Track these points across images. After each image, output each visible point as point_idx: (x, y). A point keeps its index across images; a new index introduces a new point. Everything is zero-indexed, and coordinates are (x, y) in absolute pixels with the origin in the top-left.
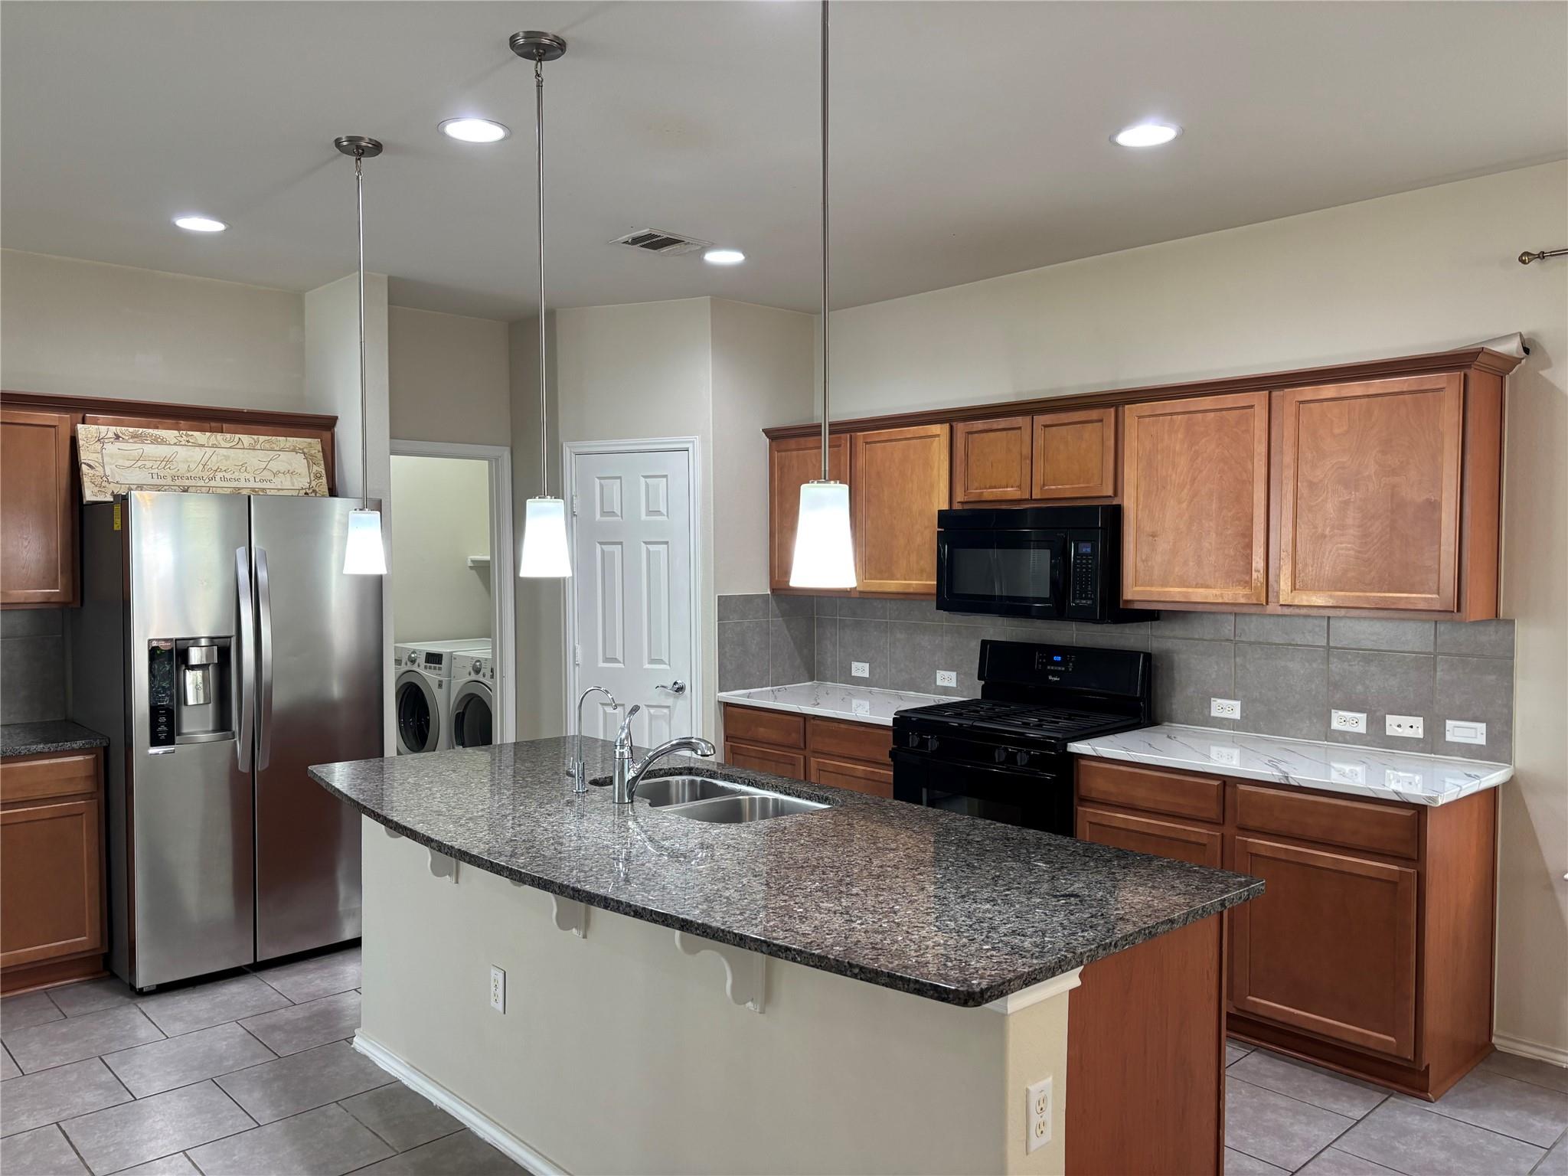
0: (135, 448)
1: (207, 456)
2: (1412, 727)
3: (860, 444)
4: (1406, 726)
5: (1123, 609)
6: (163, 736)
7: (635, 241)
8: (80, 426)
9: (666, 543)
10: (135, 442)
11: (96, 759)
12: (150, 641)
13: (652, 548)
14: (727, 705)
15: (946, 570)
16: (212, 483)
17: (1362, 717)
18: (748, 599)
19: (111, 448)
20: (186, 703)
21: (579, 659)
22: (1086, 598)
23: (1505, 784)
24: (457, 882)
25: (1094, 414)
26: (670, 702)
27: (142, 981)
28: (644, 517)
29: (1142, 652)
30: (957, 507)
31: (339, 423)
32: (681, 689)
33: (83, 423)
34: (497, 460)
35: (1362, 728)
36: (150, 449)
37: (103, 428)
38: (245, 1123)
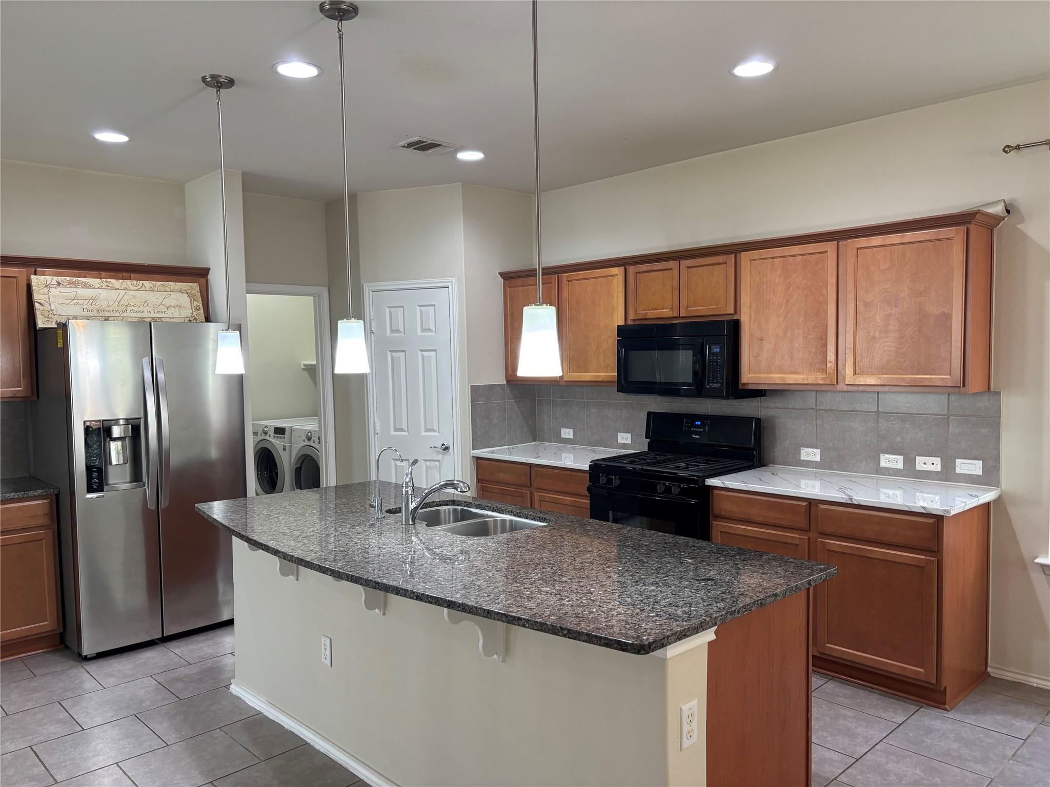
0: (70, 291)
1: (121, 296)
2: (933, 464)
3: (565, 281)
4: (929, 464)
5: (741, 389)
6: (95, 486)
7: (410, 145)
8: (33, 277)
9: (435, 350)
10: (71, 287)
11: (51, 503)
12: (85, 422)
13: (425, 354)
14: (478, 458)
15: (623, 366)
16: (125, 314)
17: (900, 458)
18: (491, 387)
19: (55, 291)
20: (111, 463)
21: (378, 430)
22: (717, 383)
23: (995, 501)
24: (297, 580)
25: (721, 259)
26: (439, 457)
27: (86, 651)
28: (419, 333)
29: (755, 418)
30: (630, 323)
31: (210, 272)
32: (447, 448)
33: (35, 274)
34: (319, 296)
35: (900, 466)
36: (82, 292)
37: (49, 278)
38: (157, 743)
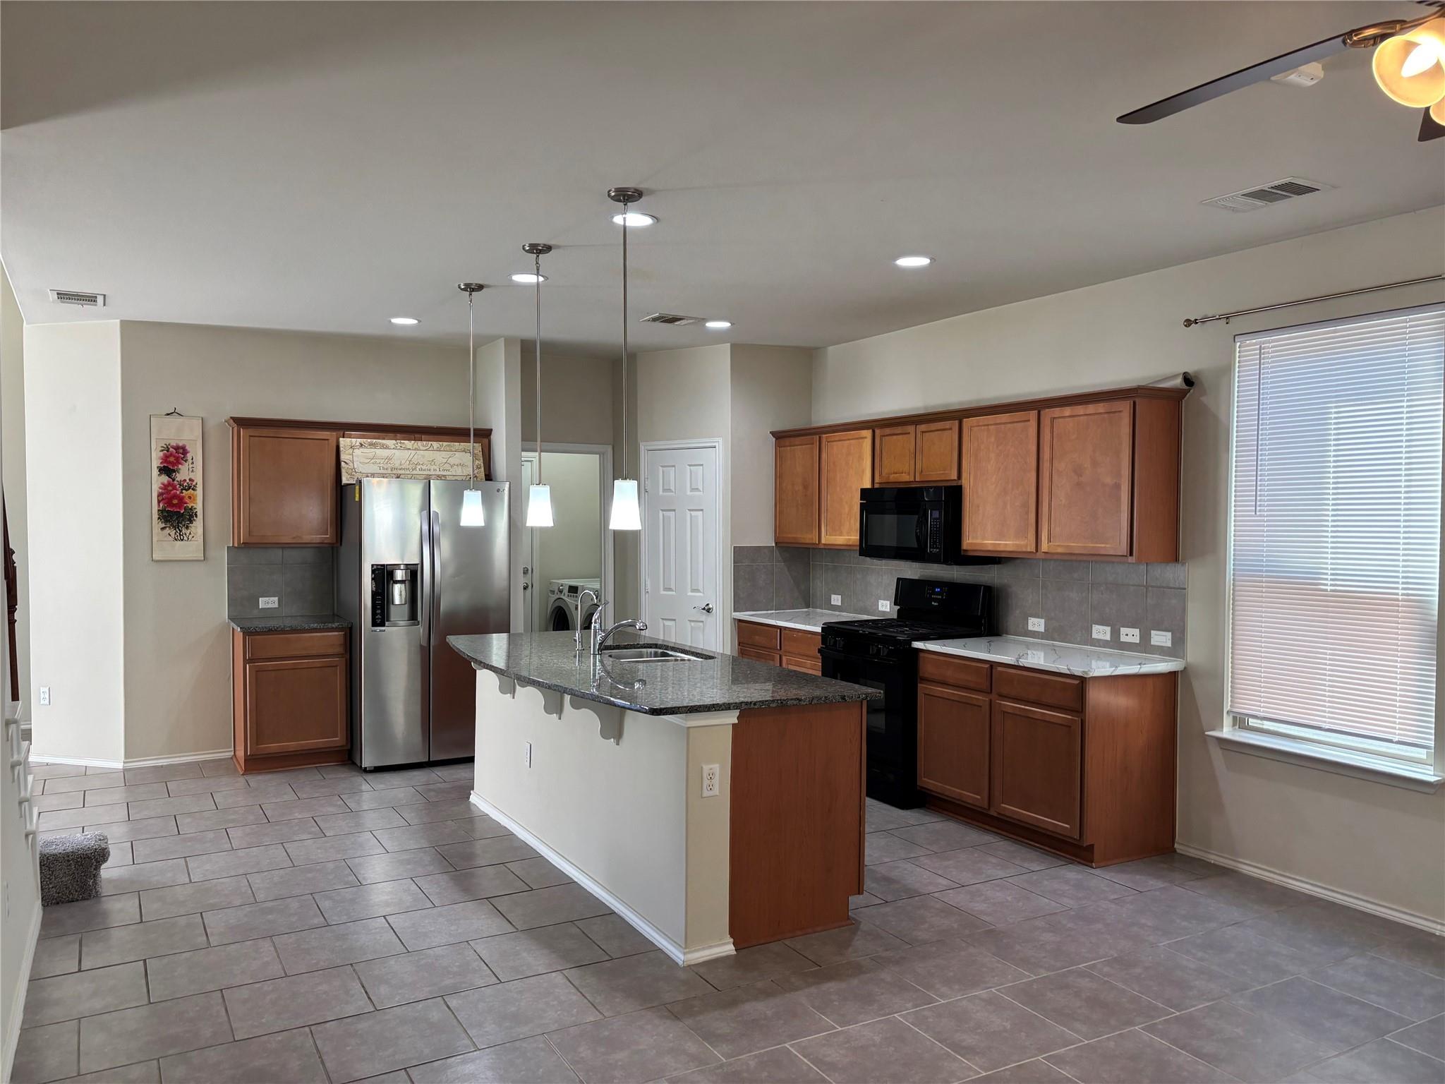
0: (370, 452)
1: (412, 456)
2: (1127, 635)
3: (824, 441)
4: (1130, 635)
5: (964, 555)
6: (379, 621)
7: (654, 320)
8: (341, 439)
9: (702, 510)
10: (371, 448)
11: (345, 635)
12: (373, 565)
13: (693, 513)
14: (740, 621)
15: (864, 531)
16: (414, 472)
17: (1108, 629)
18: (758, 549)
19: (358, 452)
20: (393, 604)
21: (649, 587)
22: (936, 548)
23: (1181, 671)
24: (514, 698)
25: (947, 424)
26: (703, 618)
27: (367, 762)
28: (689, 493)
29: (984, 586)
30: (877, 486)
31: (493, 433)
32: (709, 611)
33: (343, 437)
34: (603, 454)
35: (1108, 637)
36: (380, 452)
37: (354, 440)
